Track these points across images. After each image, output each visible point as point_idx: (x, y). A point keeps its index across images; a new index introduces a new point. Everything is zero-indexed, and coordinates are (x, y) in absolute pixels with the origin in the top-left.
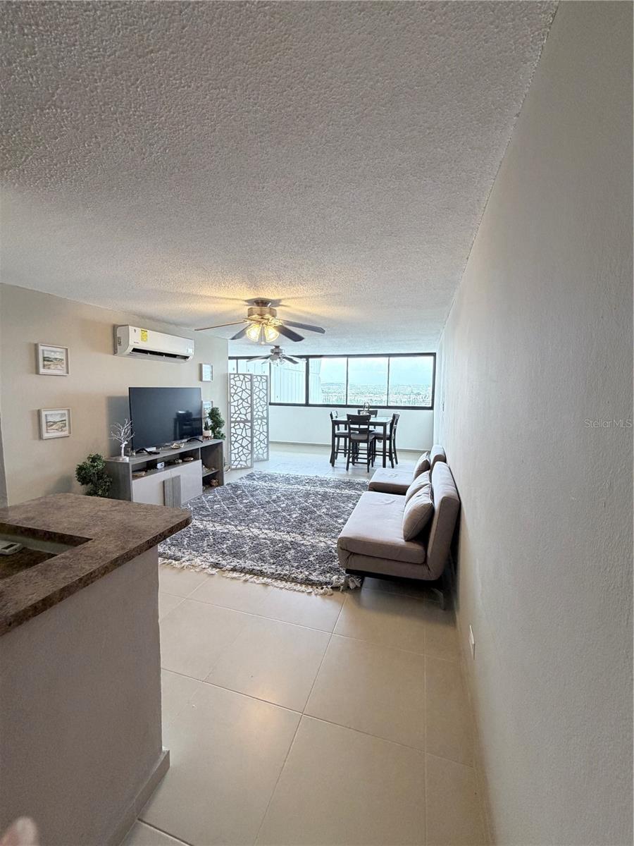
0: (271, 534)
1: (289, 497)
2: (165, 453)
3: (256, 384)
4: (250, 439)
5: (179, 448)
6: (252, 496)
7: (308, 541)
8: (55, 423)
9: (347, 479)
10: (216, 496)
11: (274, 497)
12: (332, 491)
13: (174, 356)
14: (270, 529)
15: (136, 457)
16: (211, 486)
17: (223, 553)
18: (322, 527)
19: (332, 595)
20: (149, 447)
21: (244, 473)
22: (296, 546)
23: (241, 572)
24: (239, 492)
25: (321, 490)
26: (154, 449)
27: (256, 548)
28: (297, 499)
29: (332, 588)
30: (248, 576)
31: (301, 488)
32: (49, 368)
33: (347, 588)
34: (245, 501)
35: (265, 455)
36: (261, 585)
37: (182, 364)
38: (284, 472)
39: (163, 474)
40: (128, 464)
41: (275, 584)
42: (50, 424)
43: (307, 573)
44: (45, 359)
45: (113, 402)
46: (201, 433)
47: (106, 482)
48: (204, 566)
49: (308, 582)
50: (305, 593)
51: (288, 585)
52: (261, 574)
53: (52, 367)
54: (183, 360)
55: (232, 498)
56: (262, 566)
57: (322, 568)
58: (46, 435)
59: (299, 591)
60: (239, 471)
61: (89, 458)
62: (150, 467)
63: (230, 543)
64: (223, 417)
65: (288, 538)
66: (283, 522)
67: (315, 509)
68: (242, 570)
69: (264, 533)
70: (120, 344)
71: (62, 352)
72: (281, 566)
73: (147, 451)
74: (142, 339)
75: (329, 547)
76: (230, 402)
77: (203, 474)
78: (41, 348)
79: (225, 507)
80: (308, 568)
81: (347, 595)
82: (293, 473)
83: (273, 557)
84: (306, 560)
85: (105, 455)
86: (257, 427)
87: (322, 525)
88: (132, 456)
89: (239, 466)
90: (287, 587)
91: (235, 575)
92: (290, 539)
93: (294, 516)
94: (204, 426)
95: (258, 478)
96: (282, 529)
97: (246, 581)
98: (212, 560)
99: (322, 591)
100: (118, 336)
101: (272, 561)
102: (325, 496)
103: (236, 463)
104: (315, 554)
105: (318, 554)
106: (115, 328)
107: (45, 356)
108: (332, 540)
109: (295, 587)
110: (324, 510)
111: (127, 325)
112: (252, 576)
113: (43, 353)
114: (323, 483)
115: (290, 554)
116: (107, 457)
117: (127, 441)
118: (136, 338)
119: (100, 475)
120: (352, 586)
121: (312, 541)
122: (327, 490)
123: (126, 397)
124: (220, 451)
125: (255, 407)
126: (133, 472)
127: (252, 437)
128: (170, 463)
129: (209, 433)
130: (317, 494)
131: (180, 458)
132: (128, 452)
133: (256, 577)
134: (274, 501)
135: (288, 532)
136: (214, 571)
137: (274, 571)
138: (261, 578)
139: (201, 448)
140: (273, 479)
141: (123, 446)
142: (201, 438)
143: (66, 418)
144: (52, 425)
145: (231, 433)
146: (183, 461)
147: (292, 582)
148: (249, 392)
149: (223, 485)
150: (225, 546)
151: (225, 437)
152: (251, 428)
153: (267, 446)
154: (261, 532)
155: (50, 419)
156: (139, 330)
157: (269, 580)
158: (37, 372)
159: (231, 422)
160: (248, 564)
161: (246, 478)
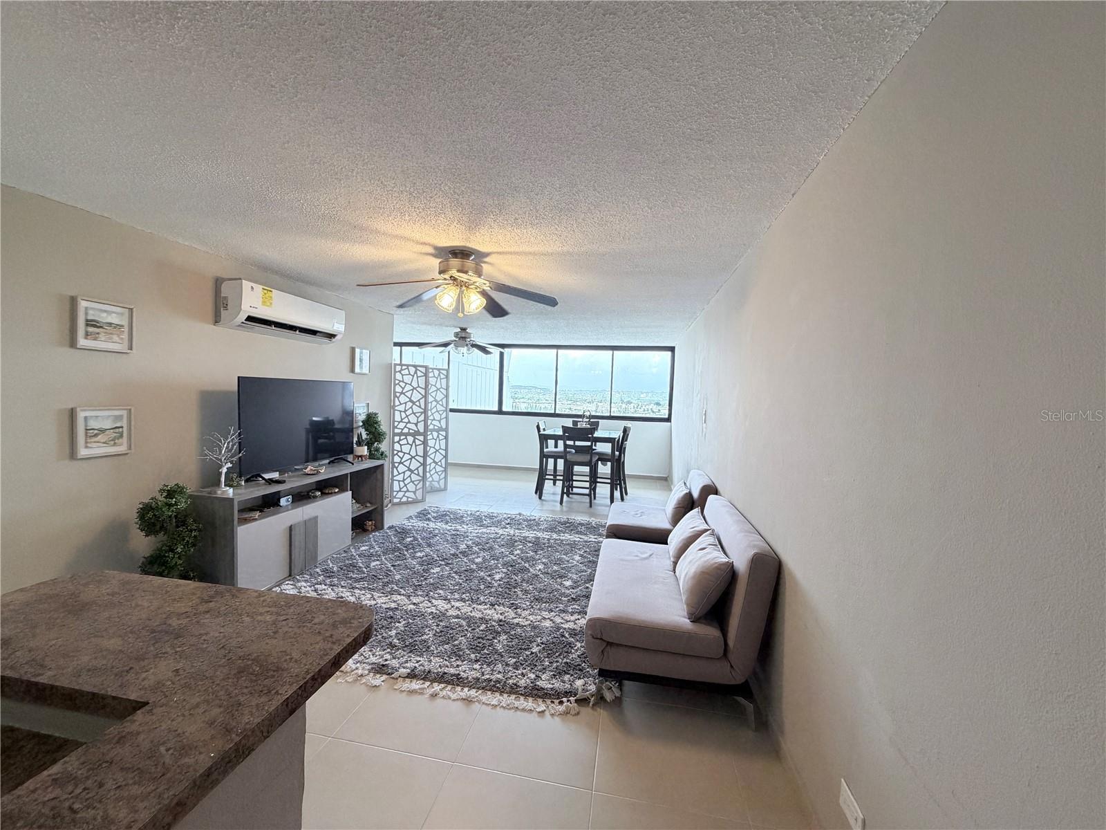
0: (466, 609)
1: (485, 545)
2: (295, 482)
3: (432, 381)
4: (421, 460)
5: (318, 473)
6: (429, 545)
7: (525, 618)
8: (102, 431)
9: (564, 518)
10: (372, 547)
11: (463, 547)
12: (546, 535)
13: (314, 332)
14: (463, 600)
15: (246, 488)
16: (365, 531)
17: (392, 646)
18: (543, 595)
19: (578, 713)
20: (267, 471)
21: (414, 510)
22: (507, 628)
23: (425, 679)
24: (409, 539)
25: (531, 534)
26: (275, 475)
27: (446, 635)
28: (499, 550)
29: (576, 701)
30: (437, 687)
31: (501, 532)
32: (95, 339)
33: (600, 699)
34: (419, 554)
35: (442, 482)
36: (459, 703)
37: (324, 346)
38: (472, 508)
39: (291, 515)
40: (231, 500)
41: (484, 698)
42: (91, 434)
43: (533, 676)
44: (89, 323)
45: (209, 401)
46: (351, 451)
47: (191, 531)
48: (360, 672)
49: (535, 692)
50: (534, 714)
51: (506, 699)
52: (457, 681)
53: (102, 337)
54: (326, 340)
55: (399, 549)
56: (458, 666)
57: (555, 665)
58: (83, 452)
59: (524, 710)
60: (404, 507)
61: (161, 491)
62: (269, 504)
63: (401, 625)
64: (384, 427)
65: (494, 614)
66: (482, 587)
67: (527, 565)
68: (426, 676)
69: (456, 608)
70: (226, 307)
71: (122, 314)
72: (489, 665)
73: (263, 479)
74: (264, 303)
75: (558, 628)
76: (394, 406)
77: (352, 512)
78: (83, 304)
79: (389, 565)
80: (533, 666)
81: (602, 714)
82: (485, 509)
83: (474, 649)
84: (528, 653)
85: (191, 487)
86: (431, 443)
87: (541, 591)
88: (239, 485)
89: (404, 499)
90: (503, 704)
91: (416, 685)
92: (496, 617)
93: (497, 577)
94: (355, 439)
95: (434, 518)
96: (482, 598)
97: (434, 696)
98: (373, 659)
99: (561, 708)
100: (223, 295)
101: (473, 656)
102: (537, 544)
103: (400, 495)
104: (539, 640)
105: (544, 639)
106: (218, 282)
107: (89, 318)
108: (562, 615)
109: (517, 704)
110: (541, 567)
111: (240, 279)
112: (443, 685)
113: (86, 314)
114: (532, 524)
115: (501, 643)
116: (193, 489)
117: (231, 462)
118: (253, 300)
119: (181, 520)
120: (608, 696)
121: (531, 618)
122: (539, 534)
123: (233, 392)
124: (379, 477)
125: (430, 413)
126: (240, 511)
127: (425, 456)
128: (301, 497)
129: (364, 450)
130: (525, 540)
131: (317, 489)
132: (232, 480)
133: (449, 687)
134: (463, 553)
135: (492, 605)
136: (379, 680)
137: (478, 675)
138: (459, 688)
139: (351, 473)
140: (458, 518)
141: (224, 470)
142: (350, 458)
143: (124, 423)
144: (96, 435)
145: (393, 450)
146: (323, 493)
147: (510, 693)
148: (423, 392)
149: (382, 528)
150: (393, 633)
151: (386, 456)
152: (425, 443)
153: (445, 470)
154: (449, 606)
155: (93, 424)
156: (258, 288)
157: (473, 692)
158: (73, 343)
159: (395, 434)
160: (435, 664)
161: (416, 517)
